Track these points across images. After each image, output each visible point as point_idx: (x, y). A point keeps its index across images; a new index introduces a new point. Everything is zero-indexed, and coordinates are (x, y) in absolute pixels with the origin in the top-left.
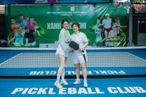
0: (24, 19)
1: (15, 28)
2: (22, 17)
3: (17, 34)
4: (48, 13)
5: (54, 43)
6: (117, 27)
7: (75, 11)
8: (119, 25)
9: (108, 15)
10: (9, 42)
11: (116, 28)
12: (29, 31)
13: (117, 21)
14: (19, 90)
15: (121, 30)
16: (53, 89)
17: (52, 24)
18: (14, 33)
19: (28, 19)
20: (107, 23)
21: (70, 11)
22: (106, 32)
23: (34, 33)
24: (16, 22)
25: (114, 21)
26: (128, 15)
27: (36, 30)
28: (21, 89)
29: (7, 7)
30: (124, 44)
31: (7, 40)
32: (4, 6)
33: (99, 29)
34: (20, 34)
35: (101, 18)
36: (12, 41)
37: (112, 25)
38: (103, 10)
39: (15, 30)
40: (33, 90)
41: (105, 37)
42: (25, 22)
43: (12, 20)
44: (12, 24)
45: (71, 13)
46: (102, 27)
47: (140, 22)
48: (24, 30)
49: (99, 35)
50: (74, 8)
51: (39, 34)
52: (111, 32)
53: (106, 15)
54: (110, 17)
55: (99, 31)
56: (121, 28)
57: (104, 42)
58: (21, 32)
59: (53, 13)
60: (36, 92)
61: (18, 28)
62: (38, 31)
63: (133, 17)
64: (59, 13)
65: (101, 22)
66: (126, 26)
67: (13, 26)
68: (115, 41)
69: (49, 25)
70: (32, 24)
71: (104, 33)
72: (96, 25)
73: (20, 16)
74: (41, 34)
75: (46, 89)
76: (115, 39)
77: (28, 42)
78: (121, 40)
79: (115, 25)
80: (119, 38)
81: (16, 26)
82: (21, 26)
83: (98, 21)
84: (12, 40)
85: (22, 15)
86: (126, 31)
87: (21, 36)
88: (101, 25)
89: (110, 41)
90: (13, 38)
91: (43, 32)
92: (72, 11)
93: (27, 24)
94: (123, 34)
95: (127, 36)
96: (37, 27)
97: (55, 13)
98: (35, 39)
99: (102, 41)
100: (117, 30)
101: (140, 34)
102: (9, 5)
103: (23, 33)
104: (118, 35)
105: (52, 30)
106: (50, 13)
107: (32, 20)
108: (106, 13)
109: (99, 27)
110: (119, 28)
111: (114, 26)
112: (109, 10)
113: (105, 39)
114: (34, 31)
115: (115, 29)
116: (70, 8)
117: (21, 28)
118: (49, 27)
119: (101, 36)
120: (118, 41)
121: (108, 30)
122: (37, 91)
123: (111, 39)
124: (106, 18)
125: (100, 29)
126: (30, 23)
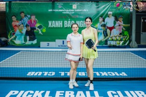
0: (25, 16)
1: (16, 26)
2: (23, 15)
3: (18, 32)
4: (50, 10)
5: (55, 41)
6: (120, 25)
7: (77, 9)
8: (122, 23)
9: (111, 13)
10: (10, 39)
11: (119, 27)
12: (30, 29)
13: (120, 19)
14: (14, 93)
15: (124, 29)
16: (49, 92)
17: (54, 22)
18: (14, 31)
19: (29, 16)
20: (110, 22)
21: (72, 9)
22: (108, 31)
23: (35, 31)
24: (17, 20)
25: (116, 19)
26: (131, 13)
27: (37, 28)
28: (16, 92)
29: (8, 4)
30: (127, 43)
31: (7, 38)
32: (5, 3)
33: (101, 28)
34: (21, 32)
35: (104, 16)
36: (13, 39)
37: (115, 23)
38: (106, 8)
39: (16, 28)
40: (29, 94)
41: (107, 35)
42: (26, 20)
43: (13, 17)
44: (13, 21)
45: (73, 10)
46: (104, 26)
47: (144, 21)
48: (25, 27)
49: (101, 33)
50: (76, 6)
51: (40, 32)
52: (113, 30)
53: (109, 13)
54: (112, 16)
55: (101, 30)
56: (124, 27)
57: (106, 41)
58: (22, 30)
59: (55, 10)
60: (31, 95)
61: (19, 26)
62: (39, 29)
63: (137, 15)
64: (61, 10)
65: (104, 21)
66: (129, 25)
67: (14, 24)
68: (117, 40)
69: (50, 23)
70: (33, 22)
71: (106, 32)
72: (99, 24)
73: (21, 13)
74: (42, 32)
75: (42, 92)
76: (118, 38)
77: (29, 40)
78: (124, 39)
79: (118, 23)
80: (122, 37)
81: (17, 24)
82: (22, 24)
83: (101, 20)
84: (12, 37)
85: (23, 12)
86: (129, 29)
87: (22, 33)
88: (103, 23)
89: (113, 40)
90: (14, 36)
91: (44, 30)
92: (74, 9)
93: (28, 22)
94: (126, 33)
95: (130, 35)
96: (38, 25)
97: (57, 10)
98: (36, 37)
99: (105, 39)
100: (120, 29)
101: (143, 33)
102: (10, 2)
103: (24, 31)
104: (120, 34)
105: (53, 28)
106: (51, 10)
107: (33, 18)
108: (109, 11)
109: (101, 26)
110: (122, 27)
111: (117, 25)
112: (112, 8)
113: (107, 37)
114: (35, 29)
115: (117, 27)
116: (72, 5)
117: (22, 25)
118: (50, 25)
119: (103, 35)
120: (121, 40)
121: (111, 29)
122: (33, 94)
123: (114, 38)
124: (108, 17)
125: (103, 28)
126: (31, 20)
